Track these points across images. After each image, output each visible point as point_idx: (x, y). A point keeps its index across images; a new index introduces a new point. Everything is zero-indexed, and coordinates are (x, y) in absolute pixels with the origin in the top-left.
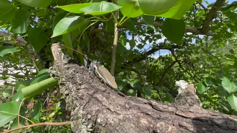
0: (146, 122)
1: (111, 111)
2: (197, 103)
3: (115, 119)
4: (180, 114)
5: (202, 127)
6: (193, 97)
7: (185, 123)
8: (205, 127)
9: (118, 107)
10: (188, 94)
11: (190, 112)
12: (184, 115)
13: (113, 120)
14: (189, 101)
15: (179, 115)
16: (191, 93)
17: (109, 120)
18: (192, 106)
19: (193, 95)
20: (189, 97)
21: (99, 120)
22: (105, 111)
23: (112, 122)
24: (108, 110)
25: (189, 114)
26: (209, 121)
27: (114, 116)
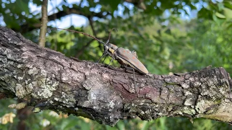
0: (107, 77)
1: (75, 71)
3: (80, 77)
9: (81, 67)
13: (78, 78)
17: (74, 78)
21: (64, 79)
22: (68, 71)
23: (78, 80)
24: (71, 70)
27: (79, 74)
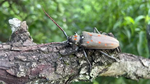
2: (29, 38)
4: (15, 49)
5: (33, 55)
6: (25, 34)
7: (20, 56)
8: (35, 55)
10: (21, 31)
11: (24, 46)
12: (19, 50)
14: (22, 38)
15: (15, 51)
16: (24, 30)
18: (25, 41)
19: (26, 32)
20: (22, 35)
25: (23, 48)
26: (38, 51)
